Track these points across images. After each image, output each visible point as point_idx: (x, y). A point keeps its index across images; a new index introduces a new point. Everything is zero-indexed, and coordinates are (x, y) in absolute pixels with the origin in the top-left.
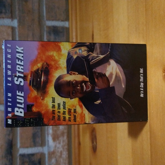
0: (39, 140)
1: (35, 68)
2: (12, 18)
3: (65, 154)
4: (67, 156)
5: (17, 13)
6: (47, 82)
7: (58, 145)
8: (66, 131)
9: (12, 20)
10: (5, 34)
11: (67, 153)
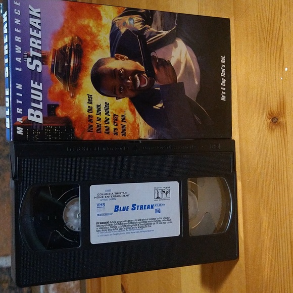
1: (60, 45)
6: (79, 69)
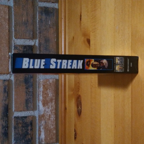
0: (30, 105)
3: (53, 118)
4: (55, 119)
7: (47, 110)
8: (54, 98)
10: (2, 12)
11: (54, 116)
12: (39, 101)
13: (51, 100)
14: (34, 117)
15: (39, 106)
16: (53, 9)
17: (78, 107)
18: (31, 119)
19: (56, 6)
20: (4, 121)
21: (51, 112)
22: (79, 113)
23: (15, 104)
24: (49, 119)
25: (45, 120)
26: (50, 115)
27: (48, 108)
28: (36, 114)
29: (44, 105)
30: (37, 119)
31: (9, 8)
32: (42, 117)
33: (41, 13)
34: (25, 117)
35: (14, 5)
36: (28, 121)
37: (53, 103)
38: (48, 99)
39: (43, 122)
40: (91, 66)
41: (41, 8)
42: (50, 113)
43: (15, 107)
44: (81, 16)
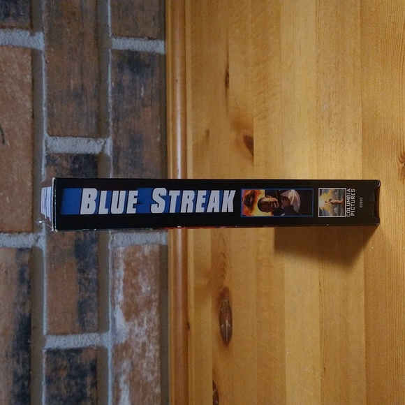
0: (91, 317)
2: (32, 28)
3: (153, 351)
4: (158, 355)
5: (44, 16)
7: (137, 330)
8: (155, 297)
9: (32, 35)
10: (16, 66)
11: (157, 347)
12: (114, 305)
13: (148, 303)
14: (101, 350)
15: (114, 319)
16: (152, 55)
17: (221, 321)
18: (92, 355)
19: (159, 47)
20: (18, 362)
21: (149, 336)
22: (226, 337)
23: (50, 314)
24: (142, 355)
25: (131, 358)
26: (144, 344)
27: (140, 325)
28: (107, 340)
29: (128, 316)
30: (110, 355)
31: (34, 54)
32: (122, 349)
33: (119, 66)
34: (78, 351)
35: (48, 47)
36: (85, 360)
37: (154, 312)
38: (139, 300)
39: (126, 364)
40: (256, 207)
41: (119, 53)
42: (145, 338)
43: (51, 323)
44: (227, 75)
